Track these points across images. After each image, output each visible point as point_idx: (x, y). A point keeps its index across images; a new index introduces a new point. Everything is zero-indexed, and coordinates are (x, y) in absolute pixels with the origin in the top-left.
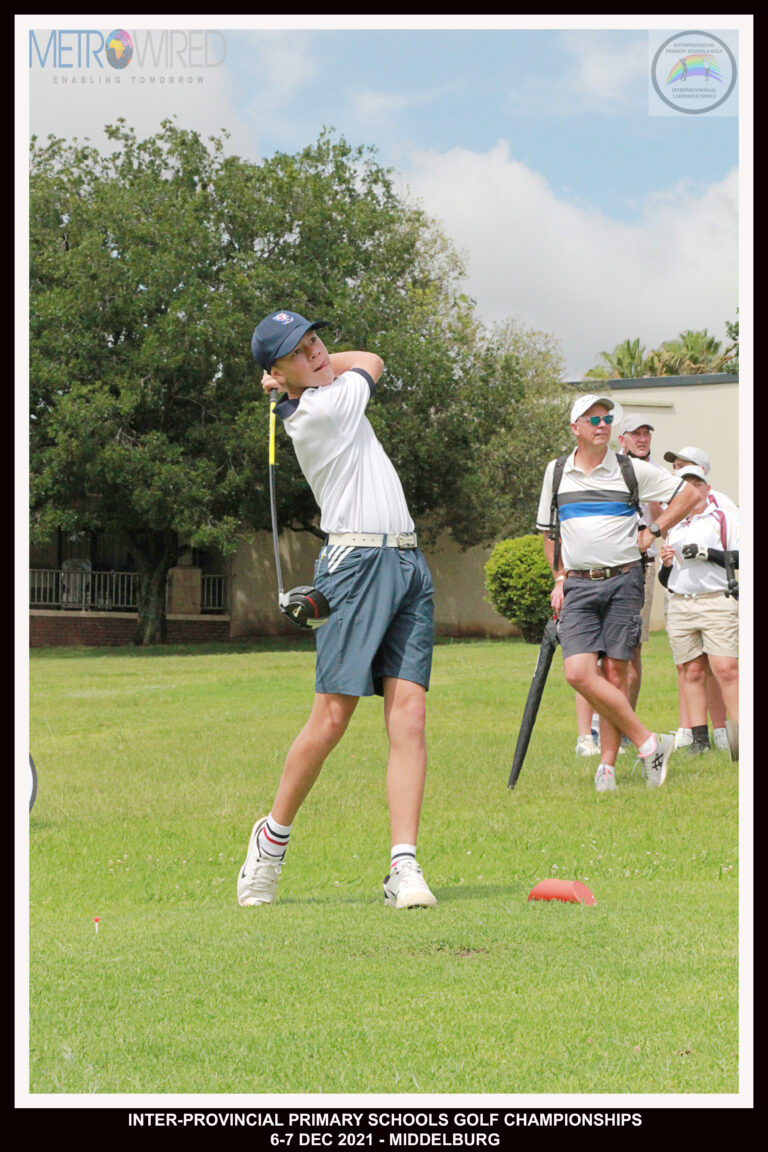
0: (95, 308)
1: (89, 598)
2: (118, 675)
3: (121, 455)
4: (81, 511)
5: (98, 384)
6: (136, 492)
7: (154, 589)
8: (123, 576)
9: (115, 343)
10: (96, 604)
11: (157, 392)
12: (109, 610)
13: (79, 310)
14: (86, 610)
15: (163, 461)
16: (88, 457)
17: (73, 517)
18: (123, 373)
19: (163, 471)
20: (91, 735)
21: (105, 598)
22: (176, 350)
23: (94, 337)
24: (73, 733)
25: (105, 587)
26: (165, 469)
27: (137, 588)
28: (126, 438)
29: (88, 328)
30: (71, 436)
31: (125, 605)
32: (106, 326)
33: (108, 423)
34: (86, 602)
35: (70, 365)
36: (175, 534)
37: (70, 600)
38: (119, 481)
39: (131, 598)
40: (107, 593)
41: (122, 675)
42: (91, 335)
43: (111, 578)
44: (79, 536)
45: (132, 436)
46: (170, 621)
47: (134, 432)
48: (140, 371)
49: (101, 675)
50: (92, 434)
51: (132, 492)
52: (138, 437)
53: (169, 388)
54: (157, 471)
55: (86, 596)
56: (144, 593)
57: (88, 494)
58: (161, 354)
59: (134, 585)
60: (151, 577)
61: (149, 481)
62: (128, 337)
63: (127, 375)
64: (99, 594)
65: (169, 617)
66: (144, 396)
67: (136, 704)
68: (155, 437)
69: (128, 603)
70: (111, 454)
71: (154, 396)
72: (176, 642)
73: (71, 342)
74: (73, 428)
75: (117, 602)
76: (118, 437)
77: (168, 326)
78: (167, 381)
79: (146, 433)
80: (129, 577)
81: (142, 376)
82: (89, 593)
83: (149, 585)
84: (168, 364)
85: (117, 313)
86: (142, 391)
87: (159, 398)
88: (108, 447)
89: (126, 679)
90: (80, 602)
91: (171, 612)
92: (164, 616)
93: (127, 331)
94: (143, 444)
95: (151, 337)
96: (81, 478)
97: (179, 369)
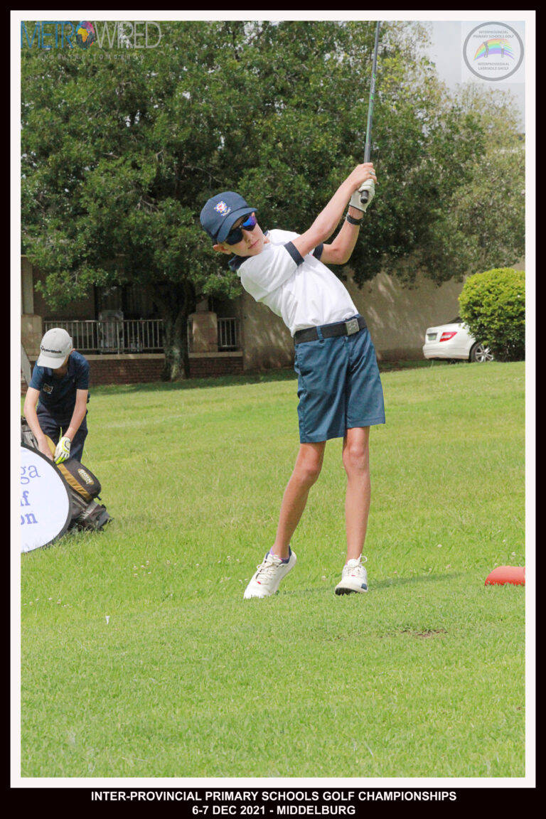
0: (114, 93)
1: (123, 343)
2: (148, 408)
3: (143, 220)
4: (111, 270)
5: (121, 159)
6: (157, 253)
7: (177, 332)
8: (150, 324)
9: (132, 123)
10: (128, 348)
11: (170, 164)
12: (140, 352)
13: (100, 97)
14: (121, 353)
15: (178, 223)
16: (115, 223)
17: (104, 275)
18: (140, 149)
19: (179, 234)
20: (124, 459)
21: (136, 342)
22: (183, 126)
23: (114, 119)
24: (109, 458)
25: (136, 334)
26: (180, 231)
27: (163, 332)
28: (146, 205)
29: (108, 112)
30: (101, 206)
31: (154, 348)
32: (123, 110)
33: (130, 193)
34: (121, 346)
35: (96, 144)
36: (191, 285)
37: (107, 345)
38: (142, 242)
39: (158, 341)
40: (138, 338)
41: (152, 407)
42: (111, 118)
43: (140, 325)
44: (111, 291)
45: (151, 202)
46: (191, 359)
47: (153, 199)
48: (155, 147)
49: (134, 408)
50: (118, 202)
51: (153, 252)
52: (156, 204)
53: (179, 161)
54: (173, 233)
55: (121, 341)
56: (169, 336)
57: (116, 255)
58: (171, 130)
59: (160, 330)
60: (174, 322)
61: (167, 243)
62: (142, 117)
63: (143, 152)
64: (131, 339)
65: (191, 356)
66: (159, 169)
67: (162, 432)
68: (169, 203)
69: (156, 345)
70: (135, 220)
71: (167, 168)
72: (198, 376)
73: (95, 125)
74: (102, 199)
75: (146, 345)
76: (139, 205)
77: (176, 104)
78: (178, 155)
79: (162, 200)
80: (155, 323)
81: (156, 151)
82: (123, 339)
83: (173, 329)
84: (176, 139)
85: (132, 98)
86: (158, 165)
87: (173, 170)
88: (132, 214)
89: (154, 410)
90: (116, 346)
91: (192, 352)
92: (186, 355)
93: (140, 112)
94: (161, 210)
95: (162, 116)
96: (111, 240)
97: (187, 142)
